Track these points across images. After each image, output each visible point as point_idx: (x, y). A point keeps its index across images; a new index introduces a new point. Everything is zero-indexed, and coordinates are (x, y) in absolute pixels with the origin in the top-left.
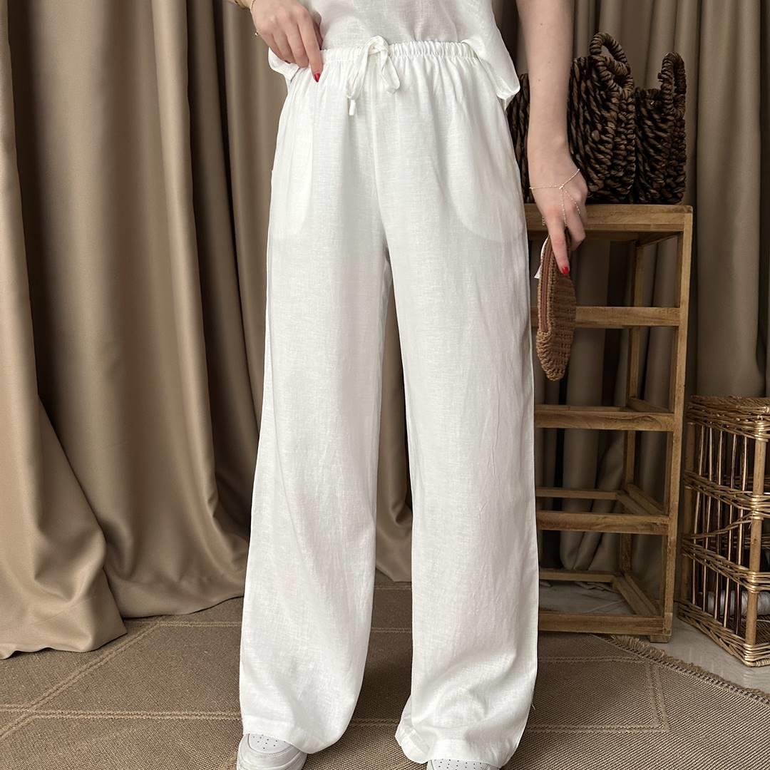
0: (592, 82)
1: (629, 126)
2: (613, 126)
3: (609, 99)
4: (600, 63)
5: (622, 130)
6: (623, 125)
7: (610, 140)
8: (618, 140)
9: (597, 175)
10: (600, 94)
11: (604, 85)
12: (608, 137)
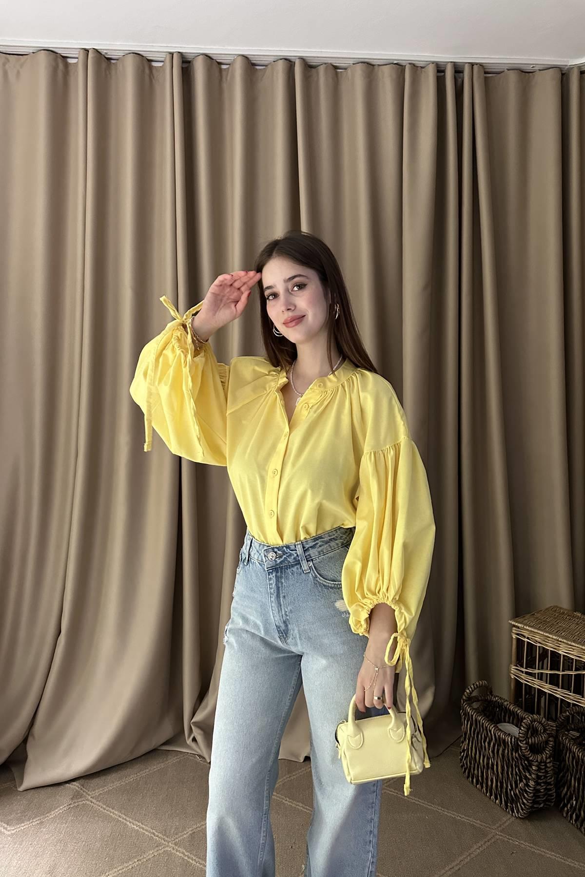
0: (519, 754)
1: (548, 775)
2: (534, 784)
3: (531, 765)
4: (523, 748)
5: (541, 781)
6: (542, 778)
7: (531, 791)
8: (538, 787)
9: (523, 811)
10: (524, 763)
11: (527, 759)
12: (530, 790)
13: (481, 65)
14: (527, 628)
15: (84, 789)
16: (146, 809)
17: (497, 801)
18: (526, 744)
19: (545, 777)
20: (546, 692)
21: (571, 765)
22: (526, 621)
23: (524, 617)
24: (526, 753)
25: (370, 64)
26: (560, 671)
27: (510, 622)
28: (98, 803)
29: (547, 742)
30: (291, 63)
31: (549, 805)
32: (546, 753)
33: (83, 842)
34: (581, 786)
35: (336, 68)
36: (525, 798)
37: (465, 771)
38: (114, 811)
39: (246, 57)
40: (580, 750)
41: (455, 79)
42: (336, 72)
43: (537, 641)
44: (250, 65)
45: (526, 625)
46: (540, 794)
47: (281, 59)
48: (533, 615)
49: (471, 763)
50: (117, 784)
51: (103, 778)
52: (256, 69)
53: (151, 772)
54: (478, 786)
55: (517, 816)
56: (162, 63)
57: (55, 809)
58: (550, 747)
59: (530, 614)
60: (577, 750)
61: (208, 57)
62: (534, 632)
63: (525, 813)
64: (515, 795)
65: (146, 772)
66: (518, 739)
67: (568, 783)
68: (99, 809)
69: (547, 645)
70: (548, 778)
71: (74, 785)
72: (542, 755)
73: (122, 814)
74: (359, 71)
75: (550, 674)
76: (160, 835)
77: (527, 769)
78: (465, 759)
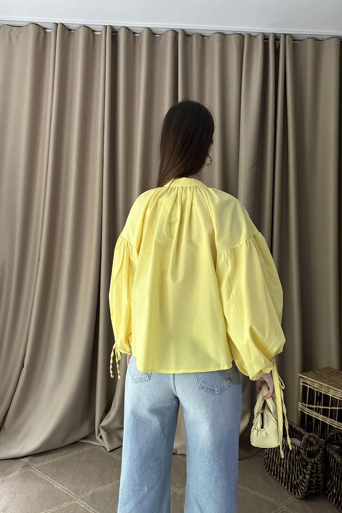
0: (300, 458)
1: (318, 472)
2: (309, 477)
3: (307, 465)
4: (302, 454)
5: (314, 476)
6: (315, 473)
7: (306, 482)
8: (312, 479)
9: (301, 494)
10: (303, 463)
11: (305, 461)
13: (291, 35)
14: (309, 379)
15: (31, 463)
16: (66, 477)
17: (286, 487)
18: (304, 451)
19: (317, 473)
20: (320, 420)
21: (333, 467)
22: (309, 375)
23: (308, 372)
24: (304, 457)
25: (224, 34)
26: (329, 407)
27: (299, 375)
28: (38, 471)
29: (318, 451)
30: (176, 33)
31: (319, 492)
32: (318, 458)
33: (26, 494)
34: (339, 480)
35: (203, 36)
36: (303, 486)
37: (266, 468)
38: (47, 477)
39: (150, 29)
40: (339, 457)
41: (275, 44)
42: (204, 39)
43: (315, 388)
44: (152, 34)
45: (309, 377)
46: (312, 484)
47: (170, 30)
48: (314, 371)
49: (270, 462)
50: (52, 461)
51: (43, 457)
52: (156, 37)
53: (73, 455)
54: (274, 477)
55: (297, 497)
56: (101, 32)
57: (12, 473)
58: (320, 454)
59: (312, 371)
60: (337, 457)
61: (127, 29)
62: (313, 381)
63: (302, 496)
64: (297, 483)
65: (70, 455)
66: (299, 447)
67: (331, 478)
68: (38, 475)
69: (321, 390)
70: (319, 474)
71: (26, 460)
72: (314, 458)
73: (52, 479)
74: (217, 38)
75: (323, 408)
76: (73, 493)
77: (305, 467)
78: (266, 460)
